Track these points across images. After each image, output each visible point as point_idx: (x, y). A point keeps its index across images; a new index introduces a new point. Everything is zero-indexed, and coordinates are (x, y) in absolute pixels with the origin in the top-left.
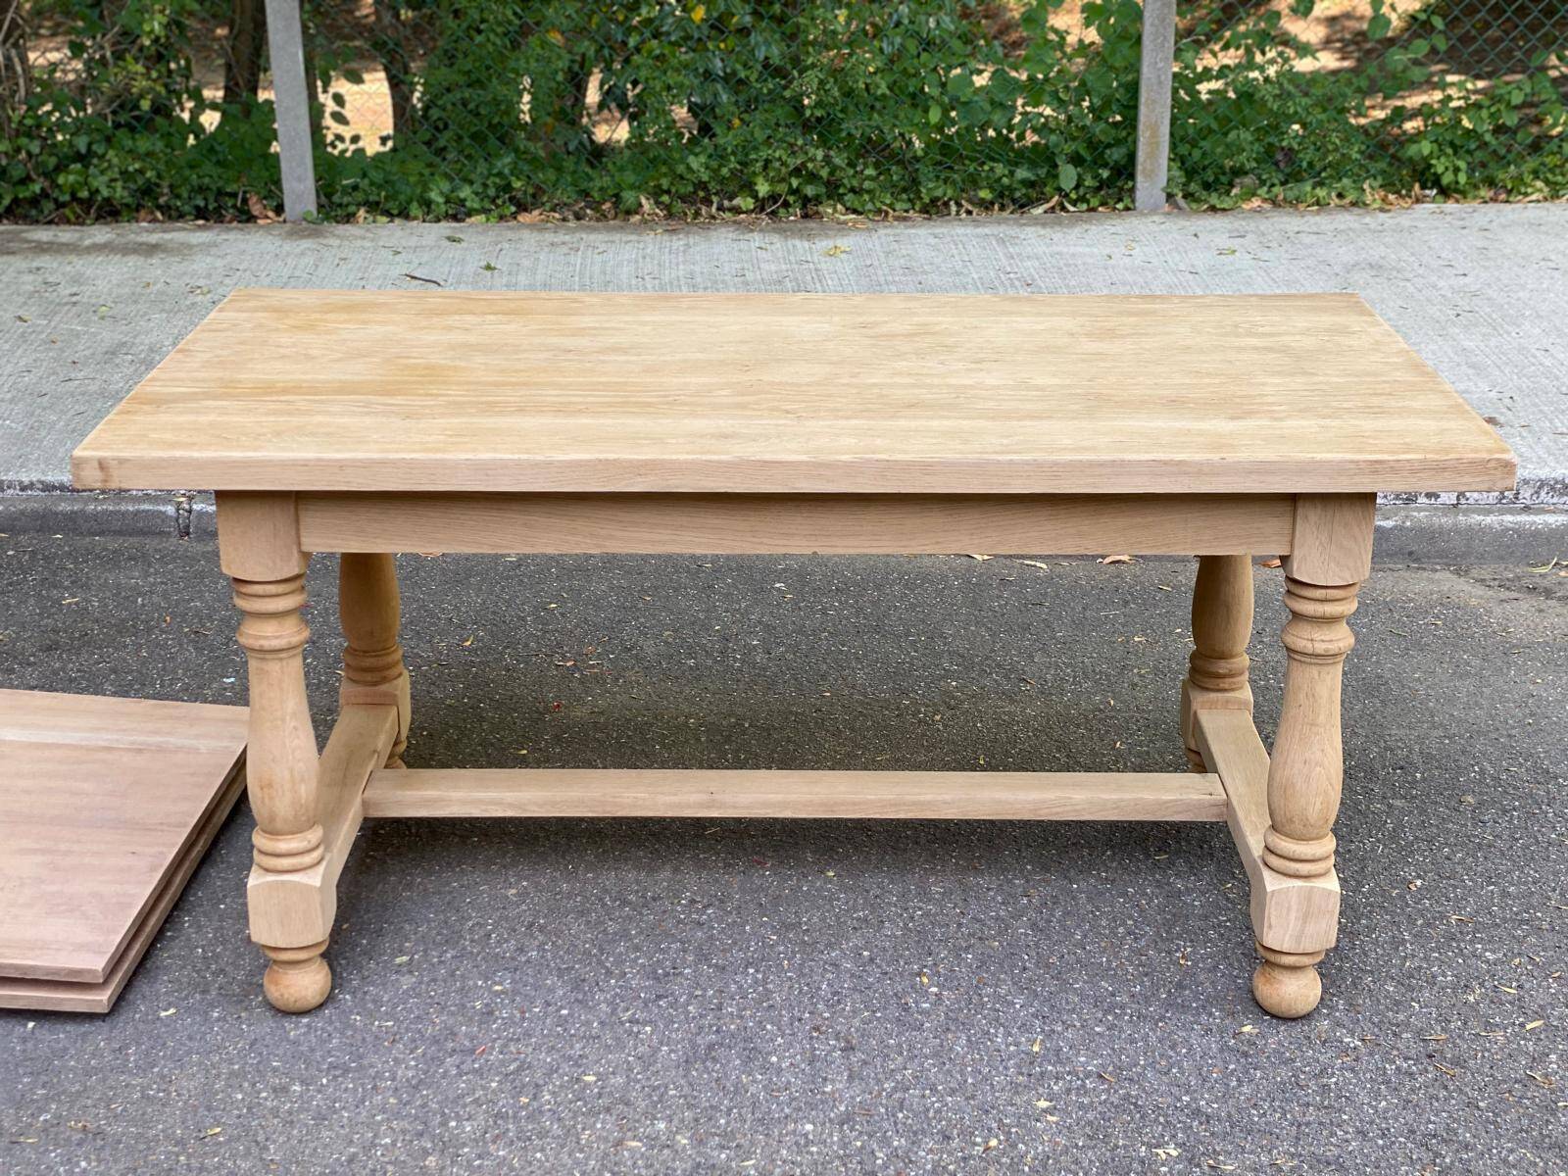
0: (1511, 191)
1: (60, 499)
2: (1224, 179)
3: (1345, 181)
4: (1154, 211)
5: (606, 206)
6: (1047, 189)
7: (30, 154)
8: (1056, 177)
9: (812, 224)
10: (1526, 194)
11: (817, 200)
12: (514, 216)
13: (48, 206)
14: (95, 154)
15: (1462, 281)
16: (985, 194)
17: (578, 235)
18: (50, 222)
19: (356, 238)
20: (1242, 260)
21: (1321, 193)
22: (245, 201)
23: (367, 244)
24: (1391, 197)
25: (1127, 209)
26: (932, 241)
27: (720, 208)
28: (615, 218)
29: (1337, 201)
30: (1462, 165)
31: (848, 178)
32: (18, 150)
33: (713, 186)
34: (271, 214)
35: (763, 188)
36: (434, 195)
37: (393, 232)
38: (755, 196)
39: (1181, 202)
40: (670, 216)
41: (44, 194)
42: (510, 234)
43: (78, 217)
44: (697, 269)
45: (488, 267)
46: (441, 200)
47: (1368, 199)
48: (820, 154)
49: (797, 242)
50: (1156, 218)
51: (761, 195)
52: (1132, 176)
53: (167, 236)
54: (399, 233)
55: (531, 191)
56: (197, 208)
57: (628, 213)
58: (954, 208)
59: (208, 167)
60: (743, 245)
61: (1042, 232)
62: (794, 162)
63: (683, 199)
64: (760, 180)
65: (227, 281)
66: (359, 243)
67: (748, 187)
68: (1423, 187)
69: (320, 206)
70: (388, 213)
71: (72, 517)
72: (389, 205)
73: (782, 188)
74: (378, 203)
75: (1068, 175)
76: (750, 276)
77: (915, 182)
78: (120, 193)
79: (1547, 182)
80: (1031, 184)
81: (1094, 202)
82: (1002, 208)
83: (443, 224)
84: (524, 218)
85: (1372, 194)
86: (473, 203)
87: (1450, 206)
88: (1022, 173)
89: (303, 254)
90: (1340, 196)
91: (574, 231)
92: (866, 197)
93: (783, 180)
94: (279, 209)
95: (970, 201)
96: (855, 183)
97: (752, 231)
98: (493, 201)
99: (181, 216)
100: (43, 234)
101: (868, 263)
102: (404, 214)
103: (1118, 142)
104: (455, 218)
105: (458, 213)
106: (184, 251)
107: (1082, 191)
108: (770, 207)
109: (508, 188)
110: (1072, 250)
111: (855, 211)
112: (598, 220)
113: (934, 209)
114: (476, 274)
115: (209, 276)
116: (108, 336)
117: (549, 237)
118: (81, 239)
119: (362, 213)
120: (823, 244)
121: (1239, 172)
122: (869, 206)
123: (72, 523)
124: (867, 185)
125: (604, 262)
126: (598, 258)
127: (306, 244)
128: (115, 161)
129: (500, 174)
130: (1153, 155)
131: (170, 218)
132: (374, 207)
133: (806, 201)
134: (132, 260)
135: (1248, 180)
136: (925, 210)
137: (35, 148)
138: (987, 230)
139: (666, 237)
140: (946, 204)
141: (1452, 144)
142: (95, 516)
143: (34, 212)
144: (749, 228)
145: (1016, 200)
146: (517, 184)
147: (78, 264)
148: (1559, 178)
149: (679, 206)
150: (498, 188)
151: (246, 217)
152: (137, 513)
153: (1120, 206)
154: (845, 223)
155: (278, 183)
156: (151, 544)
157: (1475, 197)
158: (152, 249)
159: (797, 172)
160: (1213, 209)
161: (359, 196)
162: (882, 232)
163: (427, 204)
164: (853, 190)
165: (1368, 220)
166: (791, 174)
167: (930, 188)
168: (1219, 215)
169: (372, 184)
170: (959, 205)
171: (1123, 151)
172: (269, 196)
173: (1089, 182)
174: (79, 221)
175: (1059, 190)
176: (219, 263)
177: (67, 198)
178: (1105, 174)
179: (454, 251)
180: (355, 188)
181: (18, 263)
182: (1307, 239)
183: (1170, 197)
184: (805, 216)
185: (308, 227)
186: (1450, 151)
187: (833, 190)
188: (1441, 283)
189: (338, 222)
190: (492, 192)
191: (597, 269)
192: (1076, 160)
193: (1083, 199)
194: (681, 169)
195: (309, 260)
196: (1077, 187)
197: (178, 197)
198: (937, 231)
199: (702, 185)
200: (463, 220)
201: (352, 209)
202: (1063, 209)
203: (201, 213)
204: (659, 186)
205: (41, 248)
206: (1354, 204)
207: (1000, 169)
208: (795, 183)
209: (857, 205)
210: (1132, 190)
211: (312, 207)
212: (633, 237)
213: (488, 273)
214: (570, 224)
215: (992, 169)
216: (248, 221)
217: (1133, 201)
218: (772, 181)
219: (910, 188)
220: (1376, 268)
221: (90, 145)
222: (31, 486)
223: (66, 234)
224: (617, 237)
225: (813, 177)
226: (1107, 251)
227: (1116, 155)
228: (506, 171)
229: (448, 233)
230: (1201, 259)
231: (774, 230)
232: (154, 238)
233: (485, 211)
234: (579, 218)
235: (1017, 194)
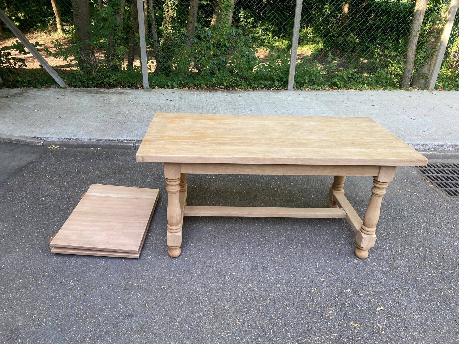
0: (349, 88)
1: (112, 142)
2: (302, 84)
3: (322, 85)
4: (291, 90)
5: (199, 87)
6: (273, 86)
7: (99, 76)
8: (274, 83)
9: (234, 91)
10: (351, 89)
11: (234, 86)
12: (183, 88)
13: (103, 85)
14: (111, 76)
15: (346, 104)
16: (263, 86)
17: (194, 92)
18: (103, 88)
20: (308, 99)
21: (319, 87)
22: (136, 84)
24: (330, 88)
25: (287, 89)
26: (255, 95)
27: (218, 88)
28: (200, 89)
30: (341, 83)
31: (240, 83)
32: (97, 75)
33: (217, 84)
36: (169, 84)
37: (163, 91)
38: (224, 85)
39: (295, 88)
40: (209, 89)
41: (102, 83)
42: (183, 92)
43: (108, 87)
44: (216, 99)
45: (180, 98)
47: (326, 89)
48: (235, 78)
49: (232, 94)
52: (287, 84)
53: (124, 91)
54: (164, 91)
55: (186, 84)
56: (128, 85)
57: (202, 88)
59: (130, 78)
60: (223, 95)
61: (274, 93)
62: (231, 80)
64: (225, 83)
65: (135, 100)
66: (157, 93)
68: (335, 87)
69: (149, 85)
70: (161, 87)
71: (115, 146)
73: (228, 84)
75: (277, 83)
76: (226, 101)
77: (251, 83)
78: (115, 83)
79: (355, 87)
80: (270, 84)
81: (281, 88)
82: (265, 89)
83: (171, 89)
85: (326, 87)
86: (176, 86)
87: (339, 90)
88: (269, 83)
89: (147, 95)
90: (321, 88)
92: (243, 86)
93: (228, 83)
94: (142, 86)
95: (260, 87)
98: (179, 85)
99: (125, 87)
100: (102, 90)
101: (245, 99)
102: (164, 87)
103: (285, 78)
104: (172, 88)
105: (173, 87)
106: (127, 94)
107: (279, 86)
108: (226, 88)
109: (181, 83)
110: (280, 97)
111: (241, 89)
112: (197, 89)
113: (254, 89)
114: (178, 99)
115: (132, 99)
116: (116, 110)
117: (189, 92)
118: (109, 91)
119: (156, 87)
120: (237, 95)
121: (305, 83)
122: (243, 88)
123: (115, 147)
124: (243, 84)
125: (200, 97)
126: (199, 97)
127: (148, 93)
128: (114, 77)
129: (180, 81)
130: (291, 80)
131: (123, 87)
132: (159, 86)
133: (232, 87)
134: (118, 95)
135: (306, 85)
136: (252, 89)
137: (100, 75)
138: (264, 93)
139: (210, 93)
140: (256, 88)
142: (119, 146)
143: (100, 86)
144: (223, 91)
145: (267, 87)
146: (183, 82)
147: (109, 96)
148: (357, 86)
149: (211, 87)
150: (180, 83)
151: (137, 87)
152: (126, 145)
153: (285, 89)
154: (240, 91)
155: (142, 81)
156: (129, 151)
157: (344, 89)
158: (121, 93)
159: (231, 82)
160: (301, 90)
161: (156, 84)
162: (246, 93)
163: (168, 86)
164: (240, 85)
165: (327, 92)
166: (230, 82)
167: (253, 85)
168: (302, 91)
169: (158, 82)
170: (258, 88)
171: (286, 79)
172: (141, 84)
173: (280, 84)
174: (108, 88)
175: (275, 86)
176: (133, 96)
177: (106, 83)
178: (283, 83)
179: (173, 95)
180: (155, 82)
181: (99, 96)
182: (318, 96)
183: (294, 87)
184: (232, 89)
185: (148, 90)
186: (339, 81)
187: (237, 85)
188: (343, 105)
189: (153, 89)
190: (179, 84)
191: (199, 99)
192: (278, 80)
193: (279, 87)
194: (211, 80)
195: (149, 96)
196: (278, 85)
197: (125, 83)
198: (256, 93)
199: (214, 83)
200: (173, 89)
203: (129, 87)
204: (207, 83)
205: (103, 93)
206: (324, 90)
207: (265, 82)
208: (231, 83)
210: (287, 86)
211: (148, 86)
212: (204, 93)
213: (180, 99)
215: (264, 82)
216: (137, 88)
218: (227, 83)
219: (250, 85)
220: (331, 101)
221: (110, 74)
222: (107, 140)
223: (106, 90)
224: (201, 93)
225: (233, 82)
226: (285, 97)
227: (285, 80)
229: (172, 91)
230: (302, 99)
231: (228, 92)
232: (121, 91)
233: (178, 87)
234: (194, 89)
235: (268, 86)
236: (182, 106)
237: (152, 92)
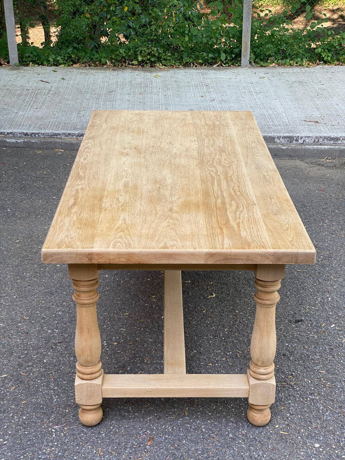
0: (343, 63)
2: (266, 58)
3: (299, 59)
4: (246, 66)
5: (97, 63)
6: (218, 60)
8: (220, 57)
9: (153, 69)
11: (155, 62)
12: (72, 65)
15: (322, 86)
16: (200, 61)
17: (89, 71)
19: (28, 70)
20: (266, 80)
21: (291, 62)
23: (31, 72)
24: (310, 63)
25: (239, 66)
26: (184, 74)
27: (129, 64)
28: (99, 66)
29: (296, 64)
30: (330, 55)
31: (163, 56)
33: (127, 58)
34: (6, 64)
35: (140, 59)
36: (50, 59)
38: (138, 60)
39: (253, 64)
40: (114, 66)
42: (70, 70)
44: (119, 80)
45: (63, 79)
46: (52, 60)
47: (304, 64)
48: (155, 49)
49: (148, 74)
50: (246, 68)
51: (139, 60)
52: (241, 57)
54: (40, 69)
55: (77, 58)
57: (103, 65)
58: (192, 65)
60: (132, 74)
61: (215, 72)
62: (148, 51)
63: (118, 61)
64: (139, 56)
67: (136, 58)
68: (320, 61)
69: (19, 61)
70: (38, 64)
72: (38, 61)
73: (145, 59)
74: (35, 61)
75: (223, 56)
76: (133, 82)
77: (182, 58)
80: (214, 59)
81: (230, 64)
82: (205, 65)
83: (52, 67)
84: (75, 66)
85: (305, 62)
86: (61, 61)
87: (326, 66)
88: (211, 55)
89: (13, 74)
90: (297, 63)
91: (88, 69)
92: (168, 61)
93: (145, 56)
94: (8, 62)
95: (196, 63)
96: (165, 57)
97: (136, 70)
98: (67, 61)
101: (165, 79)
102: (42, 64)
103: (237, 47)
104: (54, 65)
105: (57, 64)
107: (227, 61)
108: (142, 64)
109: (71, 57)
110: (221, 77)
111: (165, 66)
112: (95, 66)
113: (187, 65)
114: (59, 81)
117: (81, 71)
119: (31, 63)
120: (154, 74)
121: (270, 56)
122: (169, 64)
124: (168, 58)
125: (94, 78)
127: (15, 72)
129: (68, 53)
130: (246, 51)
132: (34, 62)
133: (152, 62)
135: (272, 58)
136: (184, 65)
138: (199, 71)
139: (112, 71)
140: (190, 64)
141: (328, 49)
144: (135, 69)
145: (209, 63)
146: (73, 56)
149: (117, 64)
150: (68, 57)
153: (237, 65)
154: (161, 69)
155: (8, 55)
157: (333, 64)
159: (149, 54)
160: (262, 66)
161: (30, 59)
162: (171, 71)
163: (48, 61)
164: (164, 59)
165: (302, 70)
166: (147, 55)
167: (186, 59)
168: (263, 68)
169: (34, 56)
170: (193, 64)
172: (6, 59)
173: (229, 58)
175: (221, 60)
178: (234, 56)
179: (54, 74)
180: (29, 57)
182: (285, 75)
183: (250, 63)
184: (151, 66)
185: (16, 67)
186: (327, 51)
187: (159, 59)
188: (316, 87)
189: (24, 66)
190: (66, 58)
191: (92, 80)
192: (226, 52)
193: (227, 63)
194: (118, 53)
195: (15, 76)
196: (226, 59)
198: (186, 71)
199: (123, 57)
200: (58, 66)
201: (28, 62)
202: (222, 66)
204: (112, 57)
206: (300, 65)
207: (205, 54)
208: (149, 57)
209: (165, 64)
210: (240, 61)
211: (17, 62)
212: (104, 71)
213: (63, 80)
214: (87, 68)
215: (203, 54)
217: (240, 63)
218: (142, 57)
219: (180, 59)
220: (300, 82)
224: (99, 71)
225: (154, 56)
226: (230, 77)
227: (237, 50)
228: (70, 53)
229: (54, 69)
230: (255, 79)
231: (142, 70)
233: (64, 64)
234: (90, 66)
235: (210, 61)
236: (61, 90)
237: (23, 71)
